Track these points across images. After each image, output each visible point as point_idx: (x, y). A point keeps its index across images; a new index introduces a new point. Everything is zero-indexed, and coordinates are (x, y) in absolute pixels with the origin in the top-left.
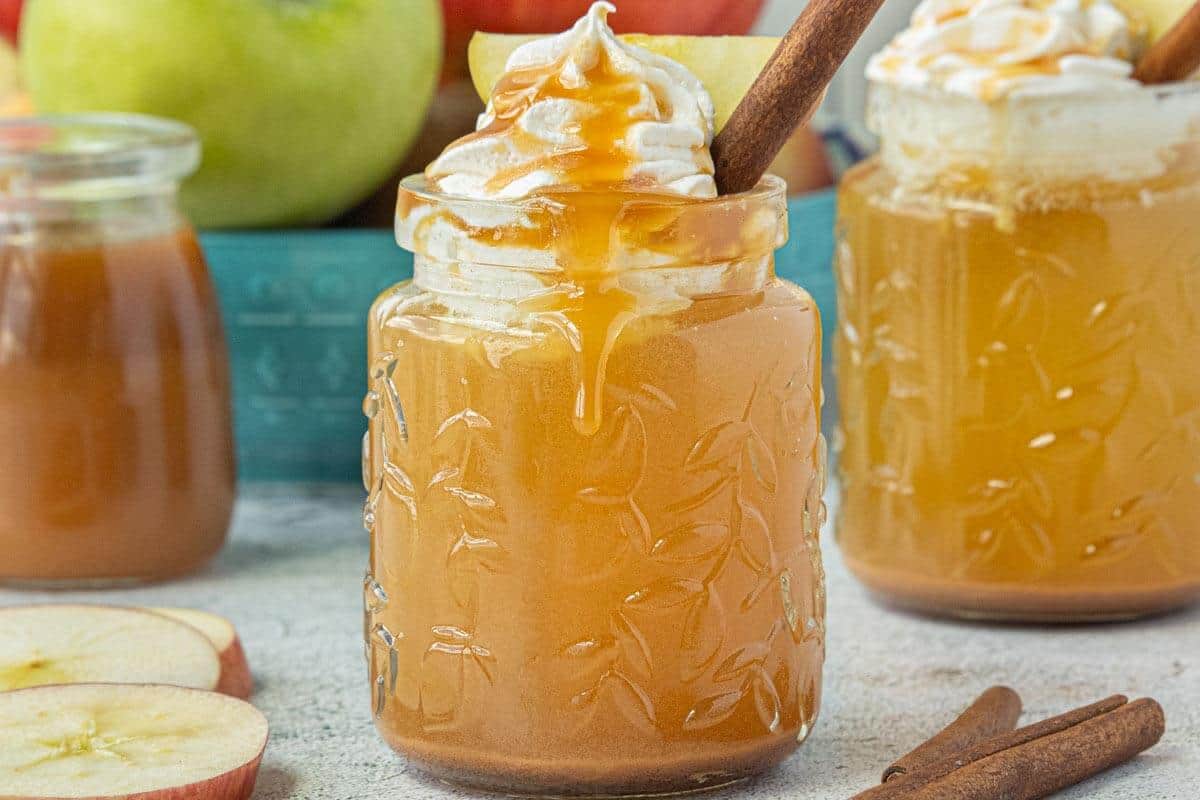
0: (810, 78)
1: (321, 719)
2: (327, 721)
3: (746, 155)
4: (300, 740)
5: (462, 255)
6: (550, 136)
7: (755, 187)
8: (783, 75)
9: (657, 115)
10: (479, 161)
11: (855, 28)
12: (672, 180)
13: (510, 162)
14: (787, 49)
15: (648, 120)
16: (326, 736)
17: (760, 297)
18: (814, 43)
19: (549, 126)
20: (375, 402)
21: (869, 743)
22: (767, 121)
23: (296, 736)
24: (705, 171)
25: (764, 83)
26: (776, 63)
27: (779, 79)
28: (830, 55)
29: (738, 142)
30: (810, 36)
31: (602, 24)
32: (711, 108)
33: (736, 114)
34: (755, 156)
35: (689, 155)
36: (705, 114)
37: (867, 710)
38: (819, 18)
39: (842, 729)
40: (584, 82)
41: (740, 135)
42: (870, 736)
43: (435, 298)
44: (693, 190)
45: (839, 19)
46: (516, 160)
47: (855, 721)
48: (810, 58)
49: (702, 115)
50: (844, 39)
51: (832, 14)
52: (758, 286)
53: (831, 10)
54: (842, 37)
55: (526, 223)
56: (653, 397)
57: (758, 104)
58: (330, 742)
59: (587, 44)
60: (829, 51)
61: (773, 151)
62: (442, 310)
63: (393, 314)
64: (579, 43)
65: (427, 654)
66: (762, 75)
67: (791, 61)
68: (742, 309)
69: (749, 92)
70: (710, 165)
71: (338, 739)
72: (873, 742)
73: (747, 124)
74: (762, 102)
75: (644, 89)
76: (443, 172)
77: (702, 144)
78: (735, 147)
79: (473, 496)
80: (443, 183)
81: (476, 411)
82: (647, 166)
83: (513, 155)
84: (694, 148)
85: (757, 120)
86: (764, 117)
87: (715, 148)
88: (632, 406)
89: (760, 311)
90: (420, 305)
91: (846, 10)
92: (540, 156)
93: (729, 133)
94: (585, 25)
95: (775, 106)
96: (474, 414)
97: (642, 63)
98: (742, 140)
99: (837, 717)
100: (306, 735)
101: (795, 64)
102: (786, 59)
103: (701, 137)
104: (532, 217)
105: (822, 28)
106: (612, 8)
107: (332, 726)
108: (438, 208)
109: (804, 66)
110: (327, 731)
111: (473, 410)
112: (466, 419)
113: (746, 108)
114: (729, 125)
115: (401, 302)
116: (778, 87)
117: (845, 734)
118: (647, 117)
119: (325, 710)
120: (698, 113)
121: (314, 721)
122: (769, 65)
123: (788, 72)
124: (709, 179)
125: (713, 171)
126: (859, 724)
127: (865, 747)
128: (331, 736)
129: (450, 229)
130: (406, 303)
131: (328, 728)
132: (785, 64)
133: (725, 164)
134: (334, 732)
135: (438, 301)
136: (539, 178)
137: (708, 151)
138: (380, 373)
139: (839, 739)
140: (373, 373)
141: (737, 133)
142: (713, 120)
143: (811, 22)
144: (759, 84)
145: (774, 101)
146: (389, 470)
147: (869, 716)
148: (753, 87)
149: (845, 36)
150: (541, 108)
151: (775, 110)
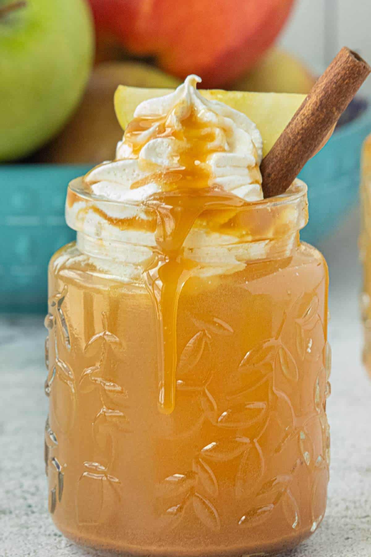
0: (321, 123)
1: (25, 499)
2: (30, 502)
3: (282, 170)
4: (13, 516)
5: (104, 234)
6: (159, 161)
7: (287, 190)
8: (305, 121)
9: (226, 147)
10: (115, 175)
11: (350, 92)
12: (235, 188)
13: (135, 176)
14: (308, 104)
15: (220, 151)
16: (30, 513)
17: (290, 259)
18: (324, 101)
19: (158, 155)
20: (51, 321)
21: (364, 520)
22: (296, 148)
23: (11, 512)
24: (257, 182)
25: (294, 125)
26: (301, 113)
27: (303, 123)
28: (334, 109)
29: (277, 162)
30: (322, 97)
31: (193, 89)
32: (261, 140)
33: (276, 145)
34: (288, 171)
35: (246, 171)
36: (257, 145)
37: (362, 494)
38: (327, 86)
39: (347, 508)
40: (180, 127)
41: (278, 158)
42: (364, 514)
43: (88, 259)
44: (247, 195)
45: (340, 86)
46: (138, 175)
47: (355, 502)
48: (322, 111)
49: (254, 145)
50: (343, 99)
51: (336, 83)
52: (288, 254)
53: (335, 81)
54: (342, 97)
55: (143, 216)
56: (220, 326)
57: (290, 139)
58: (32, 517)
59: (183, 102)
60: (333, 106)
61: (299, 167)
62: (92, 268)
63: (63, 267)
64: (178, 101)
65: (82, 477)
66: (293, 119)
67: (310, 112)
68: (276, 270)
69: (285, 130)
70: (259, 178)
71: (36, 515)
72: (367, 519)
73: (283, 151)
74: (292, 138)
75: (217, 131)
76: (94, 180)
77: (254, 165)
78: (275, 165)
79: (108, 384)
80: (94, 187)
81: (111, 332)
82: (218, 180)
83: (136, 172)
84: (249, 167)
85: (289, 148)
86: (293, 147)
87: (263, 167)
88: (206, 331)
89: (289, 269)
90: (79, 263)
91: (344, 80)
92: (153, 173)
93: (272, 157)
94: (182, 90)
95: (300, 140)
96: (110, 334)
97: (217, 114)
98: (280, 160)
99: (344, 500)
100: (17, 512)
101: (313, 114)
102: (307, 111)
103: (253, 160)
104: (147, 212)
105: (330, 92)
106: (199, 80)
107: (34, 505)
108: (90, 204)
109: (318, 116)
110: (30, 509)
111: (109, 331)
112: (105, 337)
113: (282, 140)
114: (272, 152)
115: (68, 260)
116: (302, 129)
117: (349, 513)
118: (220, 149)
119: (28, 492)
120: (251, 145)
121: (21, 501)
122: (297, 114)
123: (308, 119)
124: (258, 187)
125: (261, 181)
126: (358, 504)
127: (362, 522)
128: (33, 512)
129: (97, 218)
130: (71, 260)
131: (30, 506)
132: (306, 114)
133: (269, 175)
134: (35, 510)
135: (90, 261)
136: (152, 188)
137: (258, 169)
138: (54, 304)
139: (346, 517)
140: (50, 303)
141: (277, 156)
142: (263, 149)
143: (322, 88)
144: (291, 126)
145: (299, 137)
146: (59, 364)
147: (363, 499)
148: (288, 127)
149: (343, 96)
150: (154, 143)
151: (299, 143)
